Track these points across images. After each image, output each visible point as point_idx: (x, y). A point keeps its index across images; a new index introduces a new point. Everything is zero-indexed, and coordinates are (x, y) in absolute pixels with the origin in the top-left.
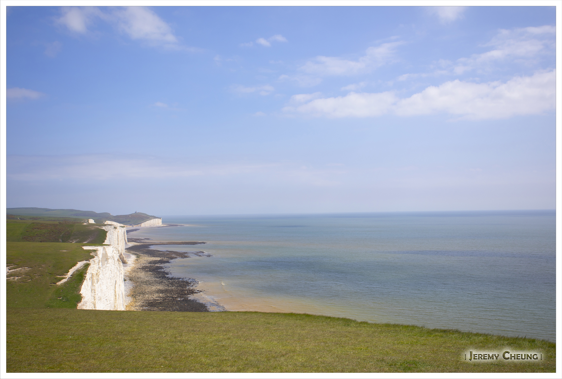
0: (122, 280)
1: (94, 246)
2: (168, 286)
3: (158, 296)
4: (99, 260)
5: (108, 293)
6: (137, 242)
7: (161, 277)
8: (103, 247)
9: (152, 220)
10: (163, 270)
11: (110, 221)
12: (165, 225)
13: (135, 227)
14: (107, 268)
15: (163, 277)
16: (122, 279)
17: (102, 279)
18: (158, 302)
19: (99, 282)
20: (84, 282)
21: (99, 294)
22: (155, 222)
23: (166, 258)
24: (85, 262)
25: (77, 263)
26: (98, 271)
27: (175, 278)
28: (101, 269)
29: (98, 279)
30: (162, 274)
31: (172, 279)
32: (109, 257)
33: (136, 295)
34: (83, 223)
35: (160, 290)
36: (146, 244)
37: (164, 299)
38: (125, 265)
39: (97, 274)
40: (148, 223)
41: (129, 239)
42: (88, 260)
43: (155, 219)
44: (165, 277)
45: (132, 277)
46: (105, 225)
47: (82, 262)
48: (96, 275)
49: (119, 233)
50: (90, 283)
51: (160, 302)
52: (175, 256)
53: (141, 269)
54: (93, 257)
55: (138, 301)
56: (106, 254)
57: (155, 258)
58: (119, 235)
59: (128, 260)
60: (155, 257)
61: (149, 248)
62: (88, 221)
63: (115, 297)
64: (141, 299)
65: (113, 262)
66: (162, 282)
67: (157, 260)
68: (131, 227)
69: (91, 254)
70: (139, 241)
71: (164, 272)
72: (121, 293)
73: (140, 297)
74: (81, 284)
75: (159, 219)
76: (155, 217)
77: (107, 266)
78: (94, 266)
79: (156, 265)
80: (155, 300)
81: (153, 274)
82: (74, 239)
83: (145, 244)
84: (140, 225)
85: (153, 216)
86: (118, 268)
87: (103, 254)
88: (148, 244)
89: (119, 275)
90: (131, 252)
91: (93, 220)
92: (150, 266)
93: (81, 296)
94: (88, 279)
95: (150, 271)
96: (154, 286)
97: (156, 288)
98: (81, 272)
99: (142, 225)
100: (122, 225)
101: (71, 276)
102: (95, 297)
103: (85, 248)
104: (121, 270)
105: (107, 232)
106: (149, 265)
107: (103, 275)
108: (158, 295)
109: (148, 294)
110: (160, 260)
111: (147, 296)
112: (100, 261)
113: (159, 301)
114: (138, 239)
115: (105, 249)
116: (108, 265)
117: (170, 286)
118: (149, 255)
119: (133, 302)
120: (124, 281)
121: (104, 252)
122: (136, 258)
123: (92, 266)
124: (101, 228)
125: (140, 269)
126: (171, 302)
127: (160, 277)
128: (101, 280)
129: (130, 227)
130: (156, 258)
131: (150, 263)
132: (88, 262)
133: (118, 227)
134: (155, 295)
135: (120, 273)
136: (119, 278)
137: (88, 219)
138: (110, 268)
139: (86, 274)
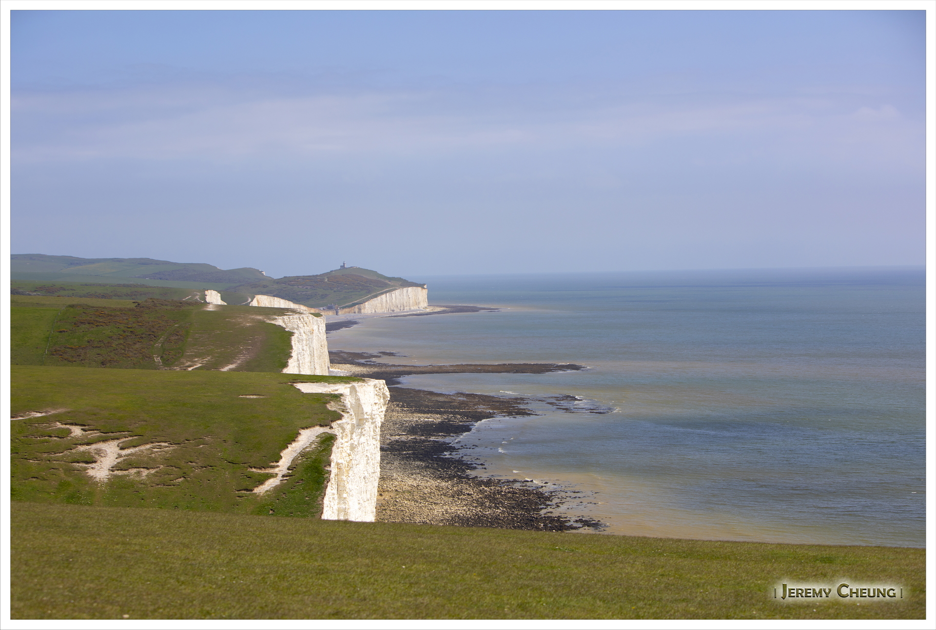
2: (482, 504)
6: (359, 364)
7: (454, 477)
9: (397, 292)
10: (458, 456)
11: (265, 297)
12: (439, 310)
13: (344, 315)
15: (460, 477)
22: (405, 297)
23: (459, 416)
27: (499, 481)
30: (455, 467)
31: (489, 482)
35: (459, 516)
36: (388, 369)
40: (384, 300)
43: (405, 289)
44: (467, 477)
52: (488, 411)
57: (426, 415)
60: (424, 412)
61: (399, 384)
62: (204, 297)
66: (460, 493)
67: (432, 424)
68: (331, 314)
70: (362, 361)
71: (460, 462)
75: (420, 289)
76: (405, 283)
79: (432, 438)
84: (360, 309)
85: (399, 279)
88: (393, 369)
91: (218, 291)
92: (415, 442)
95: (416, 457)
96: (437, 504)
97: (446, 511)
99: (365, 308)
106: (411, 437)
110: (442, 422)
114: (360, 355)
117: (487, 504)
118: (403, 406)
124: (273, 322)
127: (451, 478)
129: (333, 316)
130: (429, 416)
131: (413, 430)
137: (204, 290)
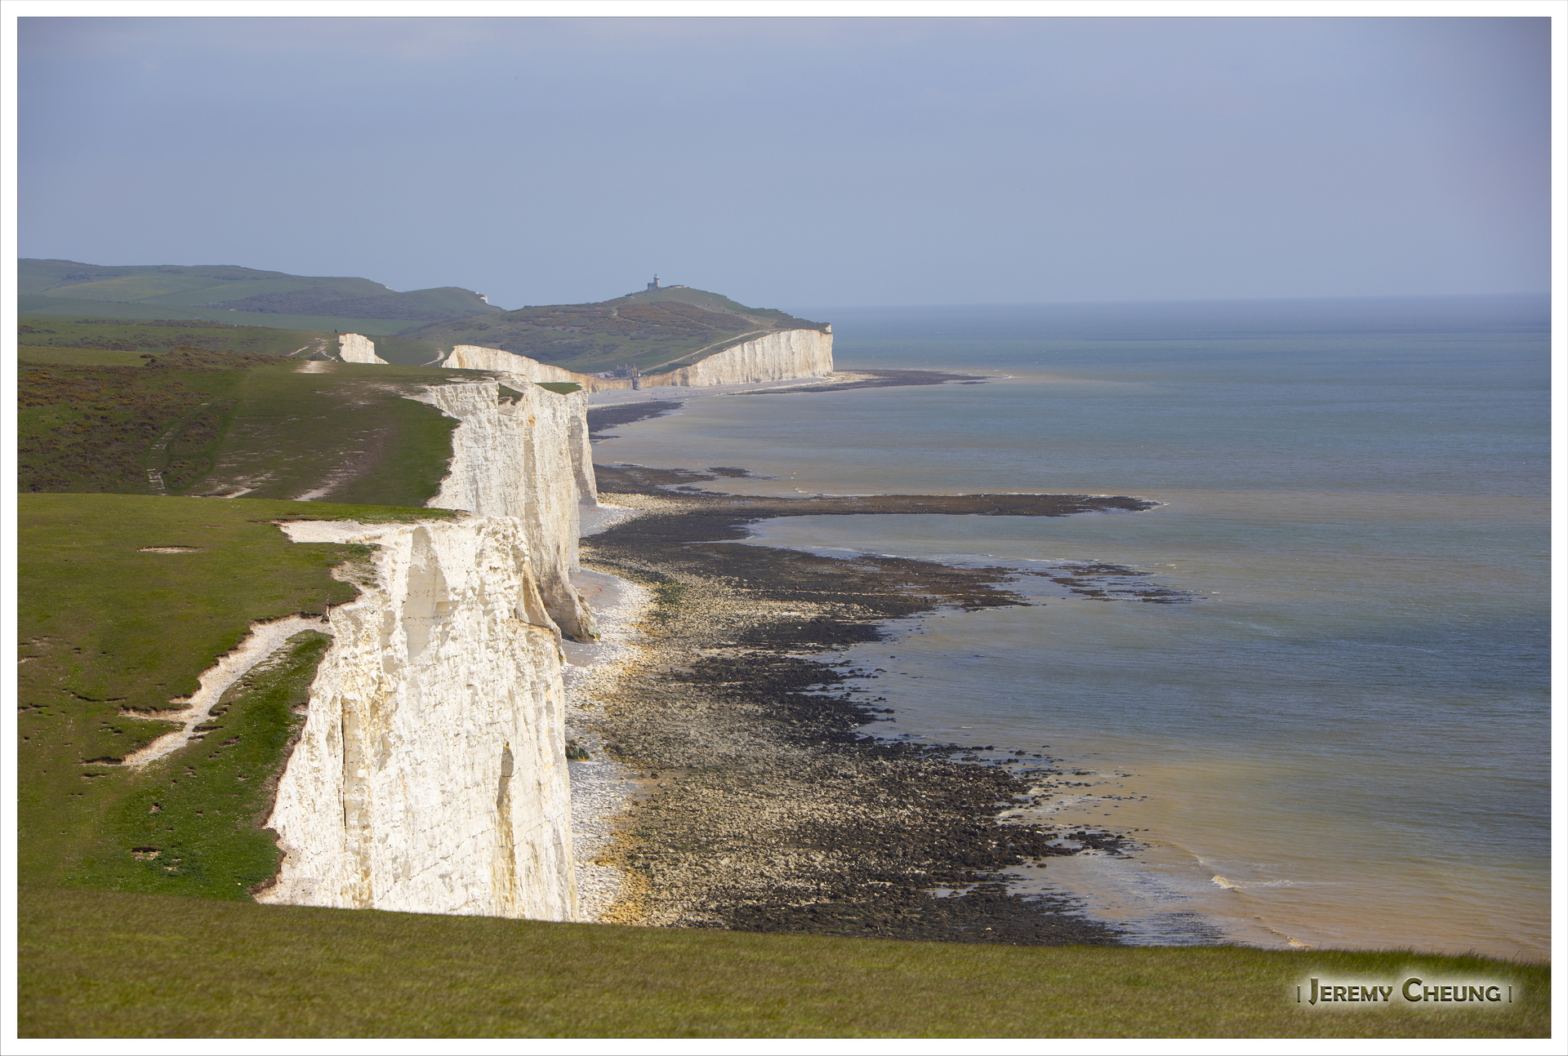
0: (555, 751)
1: (356, 523)
2: (870, 798)
3: (799, 866)
4: (390, 617)
5: (458, 831)
6: (664, 495)
7: (823, 737)
8: (414, 527)
9: (767, 341)
10: (839, 693)
11: (478, 349)
12: (857, 378)
13: (648, 389)
14: (443, 668)
15: (834, 739)
16: (553, 744)
17: (412, 742)
18: (800, 910)
19: (391, 761)
20: (296, 755)
21: (397, 840)
22: (784, 351)
23: (856, 607)
24: (296, 625)
25: (251, 633)
26: (385, 688)
27: (919, 747)
28: (407, 671)
29: (384, 740)
30: (828, 716)
31: (894, 751)
32: (452, 597)
33: (655, 856)
34: (300, 360)
35: (814, 824)
36: (724, 505)
37: (842, 888)
38: (580, 648)
39: (375, 706)
40: (738, 359)
41: (610, 470)
42: (315, 615)
43: (784, 335)
44: (851, 739)
45: (628, 736)
46: (443, 377)
47: (281, 623)
48: (368, 714)
49: (535, 434)
50: (332, 767)
51: (812, 909)
52: (922, 595)
53: (684, 680)
54: (349, 594)
55: (665, 894)
56: (436, 572)
57: (785, 604)
58: (536, 441)
59: (602, 620)
60: (783, 598)
61: (744, 534)
62: (335, 349)
63: (502, 864)
64: (686, 884)
65: (484, 627)
66: (828, 772)
67: (797, 622)
68: (621, 386)
69: (337, 574)
70: (673, 487)
71: (843, 705)
72: (547, 838)
73: (682, 873)
74: (272, 771)
75: (816, 333)
76: (784, 322)
77: (442, 655)
78: (357, 651)
79: (792, 654)
80: (780, 890)
81: (768, 716)
82: (240, 473)
83: (714, 505)
84: (685, 377)
85: (775, 314)
86: (529, 670)
87: (413, 573)
88: (735, 504)
89: (531, 716)
90: (622, 562)
91: (370, 337)
92: (751, 661)
93: (279, 844)
94: (321, 738)
95: (748, 695)
96: (774, 796)
97: (790, 811)
98: (276, 692)
99: (696, 374)
100: (562, 376)
101: (211, 713)
102: (365, 858)
103: (301, 532)
104: (548, 687)
105: (454, 423)
106: (743, 652)
107: (420, 713)
108: (803, 860)
109: (730, 850)
110: (818, 620)
111: (726, 861)
112: (398, 624)
113: (804, 903)
114: (670, 476)
115: (429, 541)
116: (450, 648)
117: (882, 797)
118: (740, 584)
119: (631, 904)
120: (569, 757)
121: (422, 563)
122: (654, 607)
123: (343, 653)
124: (417, 398)
125: (679, 677)
126: (887, 909)
127: (813, 740)
128: (410, 748)
129: (616, 392)
130: (792, 605)
131: (751, 637)
132: (314, 625)
133: (531, 392)
134: (779, 860)
135: (544, 703)
136: (534, 736)
137: (337, 333)
138: (463, 670)
139: (306, 705)
